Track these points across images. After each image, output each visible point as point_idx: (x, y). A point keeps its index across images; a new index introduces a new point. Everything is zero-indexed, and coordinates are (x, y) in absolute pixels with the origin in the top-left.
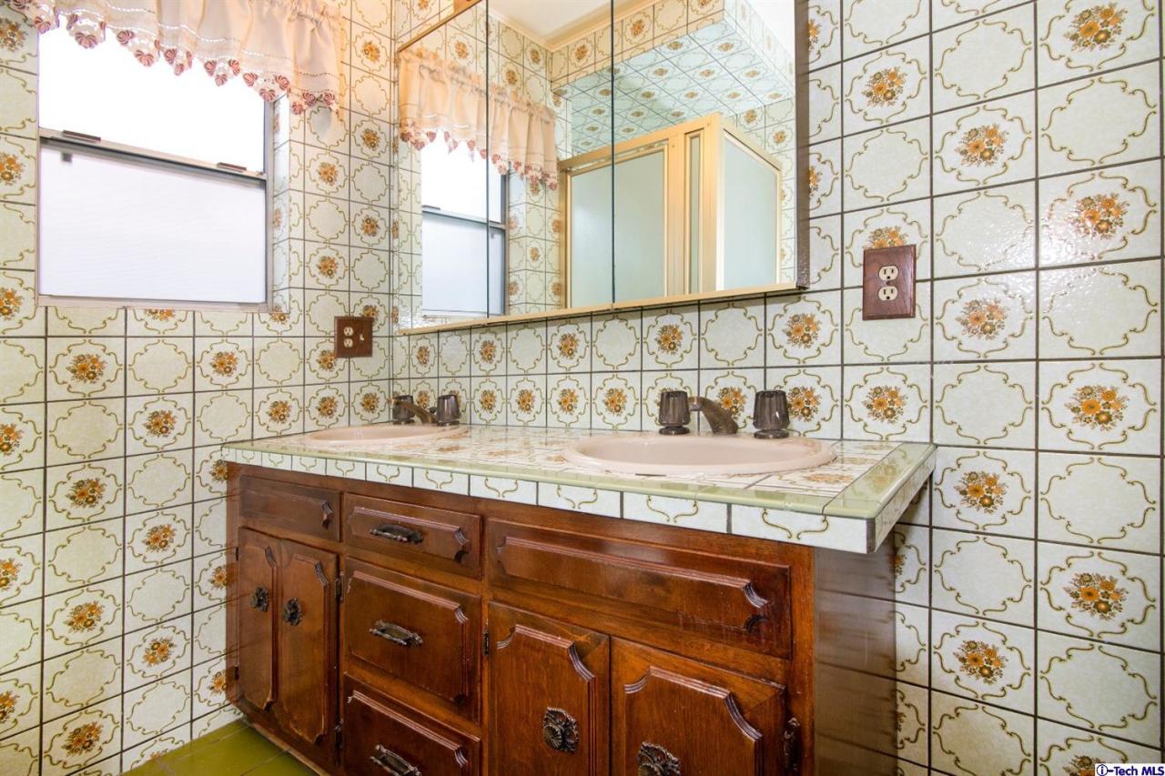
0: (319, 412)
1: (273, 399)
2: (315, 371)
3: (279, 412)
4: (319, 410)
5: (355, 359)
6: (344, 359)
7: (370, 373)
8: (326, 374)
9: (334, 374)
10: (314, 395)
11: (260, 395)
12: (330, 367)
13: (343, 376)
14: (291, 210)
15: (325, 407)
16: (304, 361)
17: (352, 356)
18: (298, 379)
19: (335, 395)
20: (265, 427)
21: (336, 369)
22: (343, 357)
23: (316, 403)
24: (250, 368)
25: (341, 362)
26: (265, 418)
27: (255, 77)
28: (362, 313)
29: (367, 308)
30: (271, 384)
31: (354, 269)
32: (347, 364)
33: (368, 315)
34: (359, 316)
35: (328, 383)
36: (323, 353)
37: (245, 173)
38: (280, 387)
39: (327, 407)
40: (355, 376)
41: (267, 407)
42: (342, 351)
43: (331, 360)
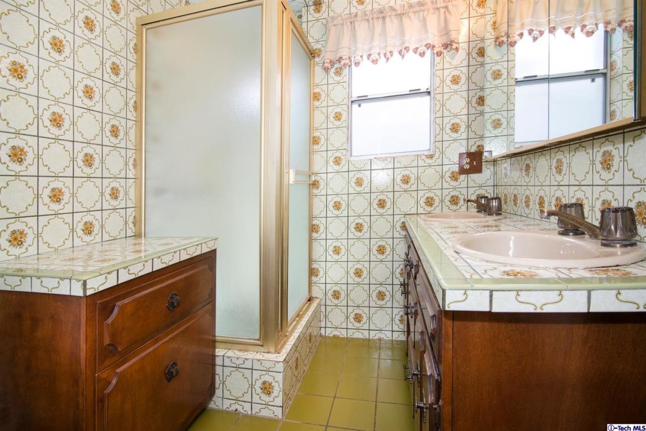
0: (450, 203)
1: (427, 195)
2: (448, 182)
3: (429, 202)
4: (450, 202)
5: (471, 175)
6: (465, 175)
7: (481, 183)
8: (454, 183)
9: (458, 183)
10: (448, 194)
11: (421, 193)
12: (456, 180)
13: (464, 184)
14: (436, 104)
15: (453, 201)
16: (442, 177)
17: (470, 173)
18: (439, 186)
19: (459, 194)
20: (423, 209)
21: (460, 180)
22: (464, 174)
23: (448, 198)
24: (416, 181)
25: (463, 177)
26: (423, 204)
27: (417, 48)
28: (476, 149)
29: (479, 146)
30: (426, 188)
31: (471, 126)
32: (466, 177)
33: (479, 150)
34: (474, 151)
35: (455, 188)
36: (453, 173)
37: (421, 91)
38: (430, 190)
39: (454, 200)
40: (471, 184)
41: (424, 199)
42: (463, 171)
43: (457, 176)
